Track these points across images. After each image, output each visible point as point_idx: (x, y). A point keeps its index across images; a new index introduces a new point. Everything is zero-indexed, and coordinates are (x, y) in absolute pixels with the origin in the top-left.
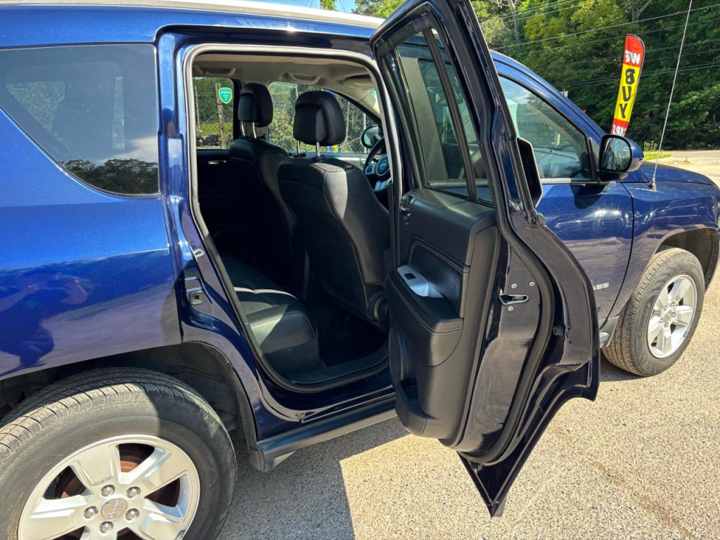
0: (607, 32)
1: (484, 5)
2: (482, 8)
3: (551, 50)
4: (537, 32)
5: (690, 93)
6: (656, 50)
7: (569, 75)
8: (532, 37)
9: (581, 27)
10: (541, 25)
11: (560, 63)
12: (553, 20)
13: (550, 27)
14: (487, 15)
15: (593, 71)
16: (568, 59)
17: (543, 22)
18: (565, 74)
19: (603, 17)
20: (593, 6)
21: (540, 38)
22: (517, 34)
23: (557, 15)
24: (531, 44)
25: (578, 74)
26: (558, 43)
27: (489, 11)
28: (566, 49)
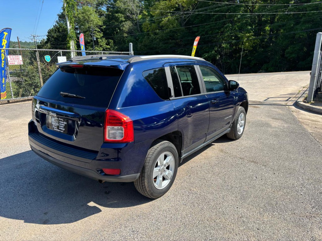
0: (174, 31)
1: (122, 15)
2: (122, 17)
3: (154, 36)
4: (148, 29)
5: (204, 54)
6: (192, 38)
7: (162, 46)
8: (145, 30)
9: (165, 28)
10: (149, 26)
11: (158, 42)
12: (153, 24)
13: (152, 27)
14: (124, 20)
15: (170, 45)
16: (160, 40)
17: (149, 25)
18: (160, 46)
19: (172, 25)
20: (168, 20)
21: (148, 31)
22: (139, 29)
23: (154, 22)
24: (145, 34)
25: (165, 46)
26: (156, 34)
27: (125, 18)
28: (159, 36)
